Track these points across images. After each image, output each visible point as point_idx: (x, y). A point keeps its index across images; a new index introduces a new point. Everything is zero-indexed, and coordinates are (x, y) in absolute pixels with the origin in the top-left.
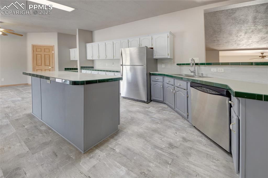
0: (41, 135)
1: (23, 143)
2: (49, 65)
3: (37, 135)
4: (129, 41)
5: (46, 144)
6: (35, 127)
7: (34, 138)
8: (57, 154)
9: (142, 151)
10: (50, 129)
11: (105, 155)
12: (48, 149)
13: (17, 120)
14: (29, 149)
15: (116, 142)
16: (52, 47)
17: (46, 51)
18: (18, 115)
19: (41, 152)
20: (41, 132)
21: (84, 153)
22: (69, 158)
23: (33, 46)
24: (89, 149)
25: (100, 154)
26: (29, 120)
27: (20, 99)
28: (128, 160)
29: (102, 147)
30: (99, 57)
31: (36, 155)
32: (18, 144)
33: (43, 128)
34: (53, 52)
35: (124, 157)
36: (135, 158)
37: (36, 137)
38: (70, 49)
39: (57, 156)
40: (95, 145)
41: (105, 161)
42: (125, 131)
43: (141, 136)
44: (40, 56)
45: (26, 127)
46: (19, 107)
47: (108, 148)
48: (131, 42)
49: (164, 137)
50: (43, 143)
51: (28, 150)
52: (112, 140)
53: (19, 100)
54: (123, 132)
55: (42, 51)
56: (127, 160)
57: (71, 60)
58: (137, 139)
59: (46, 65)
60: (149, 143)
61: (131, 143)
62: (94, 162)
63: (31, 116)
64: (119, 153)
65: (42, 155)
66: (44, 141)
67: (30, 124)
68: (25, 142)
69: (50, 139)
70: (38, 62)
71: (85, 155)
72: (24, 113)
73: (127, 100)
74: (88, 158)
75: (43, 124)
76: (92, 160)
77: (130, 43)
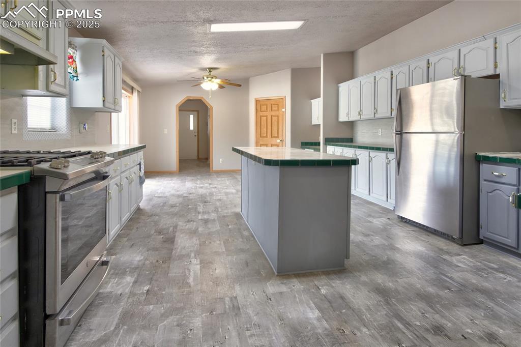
0: (241, 240)
1: (222, 242)
2: (276, 135)
3: (238, 239)
4: (430, 63)
5: (242, 251)
6: (239, 229)
7: (233, 240)
8: (249, 264)
9: (364, 310)
10: (253, 236)
11: (302, 289)
12: (243, 256)
13: (224, 216)
14: (226, 250)
15: (328, 282)
16: (283, 100)
17: (273, 109)
18: (226, 211)
19: (235, 257)
20: (242, 236)
21: (277, 276)
22: (258, 273)
23: (258, 101)
24: (286, 274)
25: (297, 285)
26: (235, 220)
27: (234, 191)
28: (331, 308)
29: (304, 279)
30: (361, 113)
31: (230, 258)
32: (218, 242)
33: (246, 233)
34: (284, 110)
35: (327, 303)
36: (344, 311)
37: (236, 240)
38: (312, 101)
39: (248, 266)
40: (297, 272)
41: (297, 294)
42: (355, 274)
43: (382, 292)
44: (265, 118)
45: (230, 227)
46: (230, 202)
47: (311, 284)
48: (435, 64)
49: (435, 313)
50: (240, 249)
51: (224, 250)
52: (323, 277)
53: (232, 193)
54: (351, 275)
55: (268, 109)
56: (328, 307)
57: (313, 124)
58: (369, 292)
59: (273, 135)
60: (389, 307)
61: (354, 293)
62: (284, 289)
63: (238, 216)
64: (324, 295)
65: (234, 259)
66: (242, 247)
67: (234, 224)
68: (224, 242)
69: (248, 247)
70: (262, 130)
71: (278, 278)
72: (232, 211)
73: (409, 226)
74: (279, 282)
75: (248, 229)
76: (283, 286)
77: (431, 69)
